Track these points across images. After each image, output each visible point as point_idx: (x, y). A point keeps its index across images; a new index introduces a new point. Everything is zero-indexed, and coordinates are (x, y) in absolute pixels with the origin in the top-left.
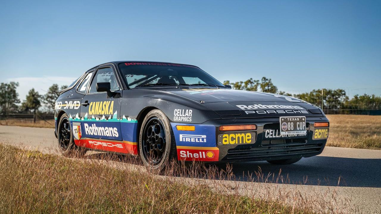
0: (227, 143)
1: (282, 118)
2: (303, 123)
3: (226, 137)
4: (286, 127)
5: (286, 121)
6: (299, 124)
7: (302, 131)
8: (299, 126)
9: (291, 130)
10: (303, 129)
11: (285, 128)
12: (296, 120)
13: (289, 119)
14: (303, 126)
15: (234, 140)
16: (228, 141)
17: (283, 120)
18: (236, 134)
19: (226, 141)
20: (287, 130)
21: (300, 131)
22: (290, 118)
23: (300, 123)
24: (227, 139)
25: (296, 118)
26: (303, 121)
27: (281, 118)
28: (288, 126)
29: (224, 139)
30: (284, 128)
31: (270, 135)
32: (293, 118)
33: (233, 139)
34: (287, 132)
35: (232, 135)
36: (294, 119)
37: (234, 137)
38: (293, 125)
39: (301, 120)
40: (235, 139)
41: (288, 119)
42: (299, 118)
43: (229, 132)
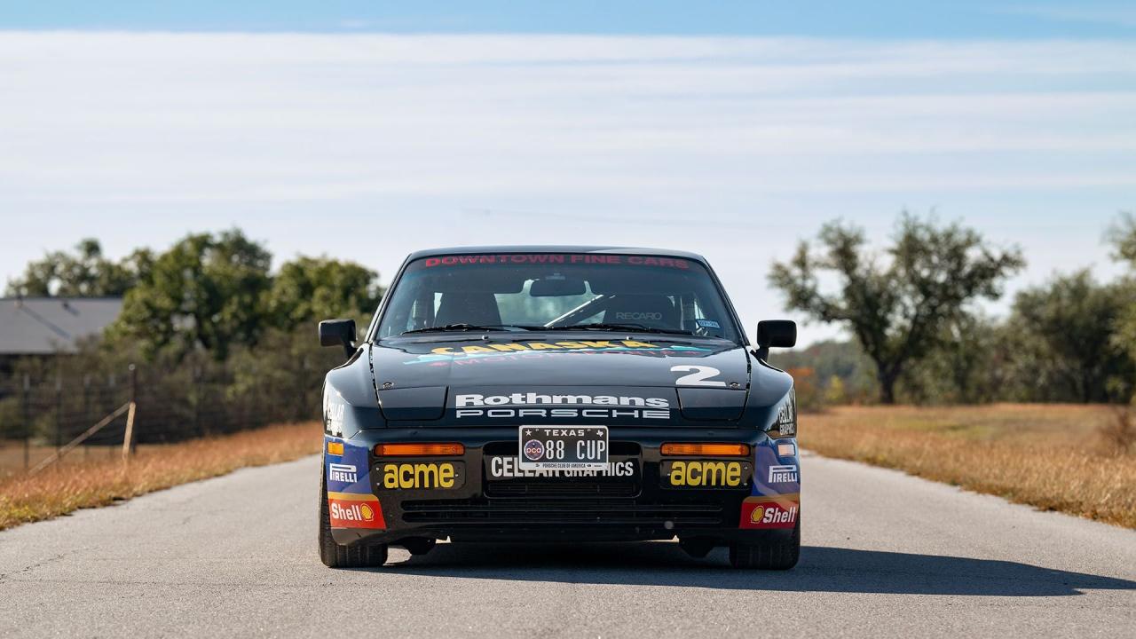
0: (395, 485)
1: (525, 430)
2: (599, 442)
3: (391, 472)
4: (541, 451)
5: (540, 436)
6: (583, 444)
7: (593, 464)
8: (583, 449)
9: (555, 460)
10: (599, 458)
11: (536, 455)
12: (574, 434)
13: (551, 433)
14: (599, 450)
15: (411, 480)
16: (396, 481)
17: (529, 433)
18: (416, 466)
19: (391, 480)
20: (544, 459)
21: (587, 464)
22: (552, 429)
23: (589, 442)
24: (395, 476)
25: (574, 429)
26: (597, 438)
27: (521, 428)
28: (546, 449)
29: (387, 477)
30: (531, 454)
31: (505, 470)
32: (564, 429)
33: (407, 476)
34: (541, 464)
35: (406, 467)
36: (568, 433)
37: (411, 473)
38: (563, 447)
39: (591, 436)
40: (413, 476)
41: (548, 431)
42: (585, 430)
43: (399, 460)
